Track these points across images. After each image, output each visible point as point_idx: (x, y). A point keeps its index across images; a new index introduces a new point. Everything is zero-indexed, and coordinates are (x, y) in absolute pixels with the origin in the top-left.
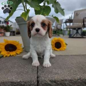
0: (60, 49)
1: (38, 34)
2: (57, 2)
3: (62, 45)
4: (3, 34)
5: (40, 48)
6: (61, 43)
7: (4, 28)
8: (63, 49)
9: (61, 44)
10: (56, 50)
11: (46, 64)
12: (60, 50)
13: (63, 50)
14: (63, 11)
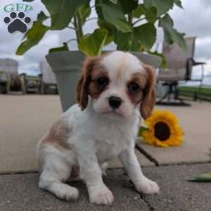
0: (169, 141)
3: (172, 131)
6: (169, 124)
8: (177, 142)
9: (171, 127)
10: (160, 146)
12: (170, 145)
13: (177, 146)
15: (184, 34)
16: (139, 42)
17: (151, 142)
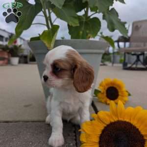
0: (117, 101)
3: (120, 93)
4: (6, 61)
6: (118, 88)
7: (8, 51)
10: (109, 104)
14: (124, 26)
15: (125, 23)
16: (88, 31)
17: (103, 101)
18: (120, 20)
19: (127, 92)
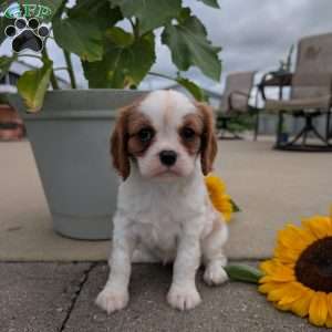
1: (168, 171)
2: (192, 14)
5: (156, 224)
11: (178, 297)
18: (210, 43)
19: (231, 201)
